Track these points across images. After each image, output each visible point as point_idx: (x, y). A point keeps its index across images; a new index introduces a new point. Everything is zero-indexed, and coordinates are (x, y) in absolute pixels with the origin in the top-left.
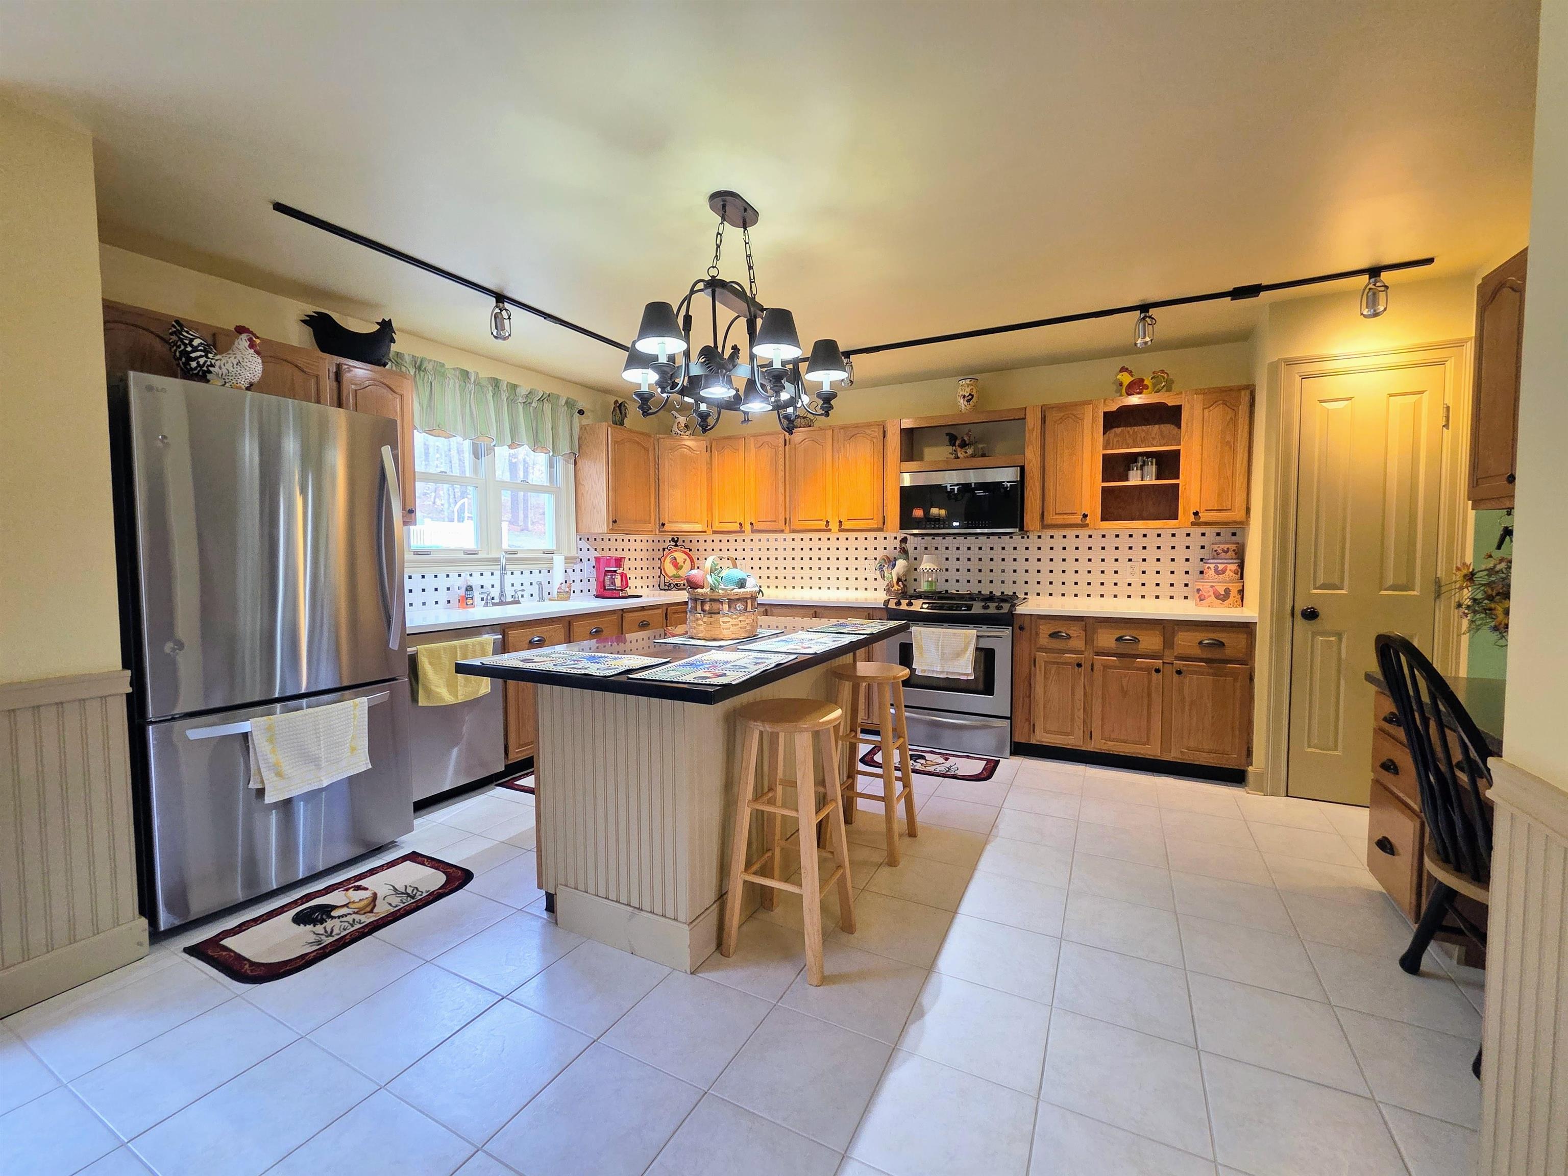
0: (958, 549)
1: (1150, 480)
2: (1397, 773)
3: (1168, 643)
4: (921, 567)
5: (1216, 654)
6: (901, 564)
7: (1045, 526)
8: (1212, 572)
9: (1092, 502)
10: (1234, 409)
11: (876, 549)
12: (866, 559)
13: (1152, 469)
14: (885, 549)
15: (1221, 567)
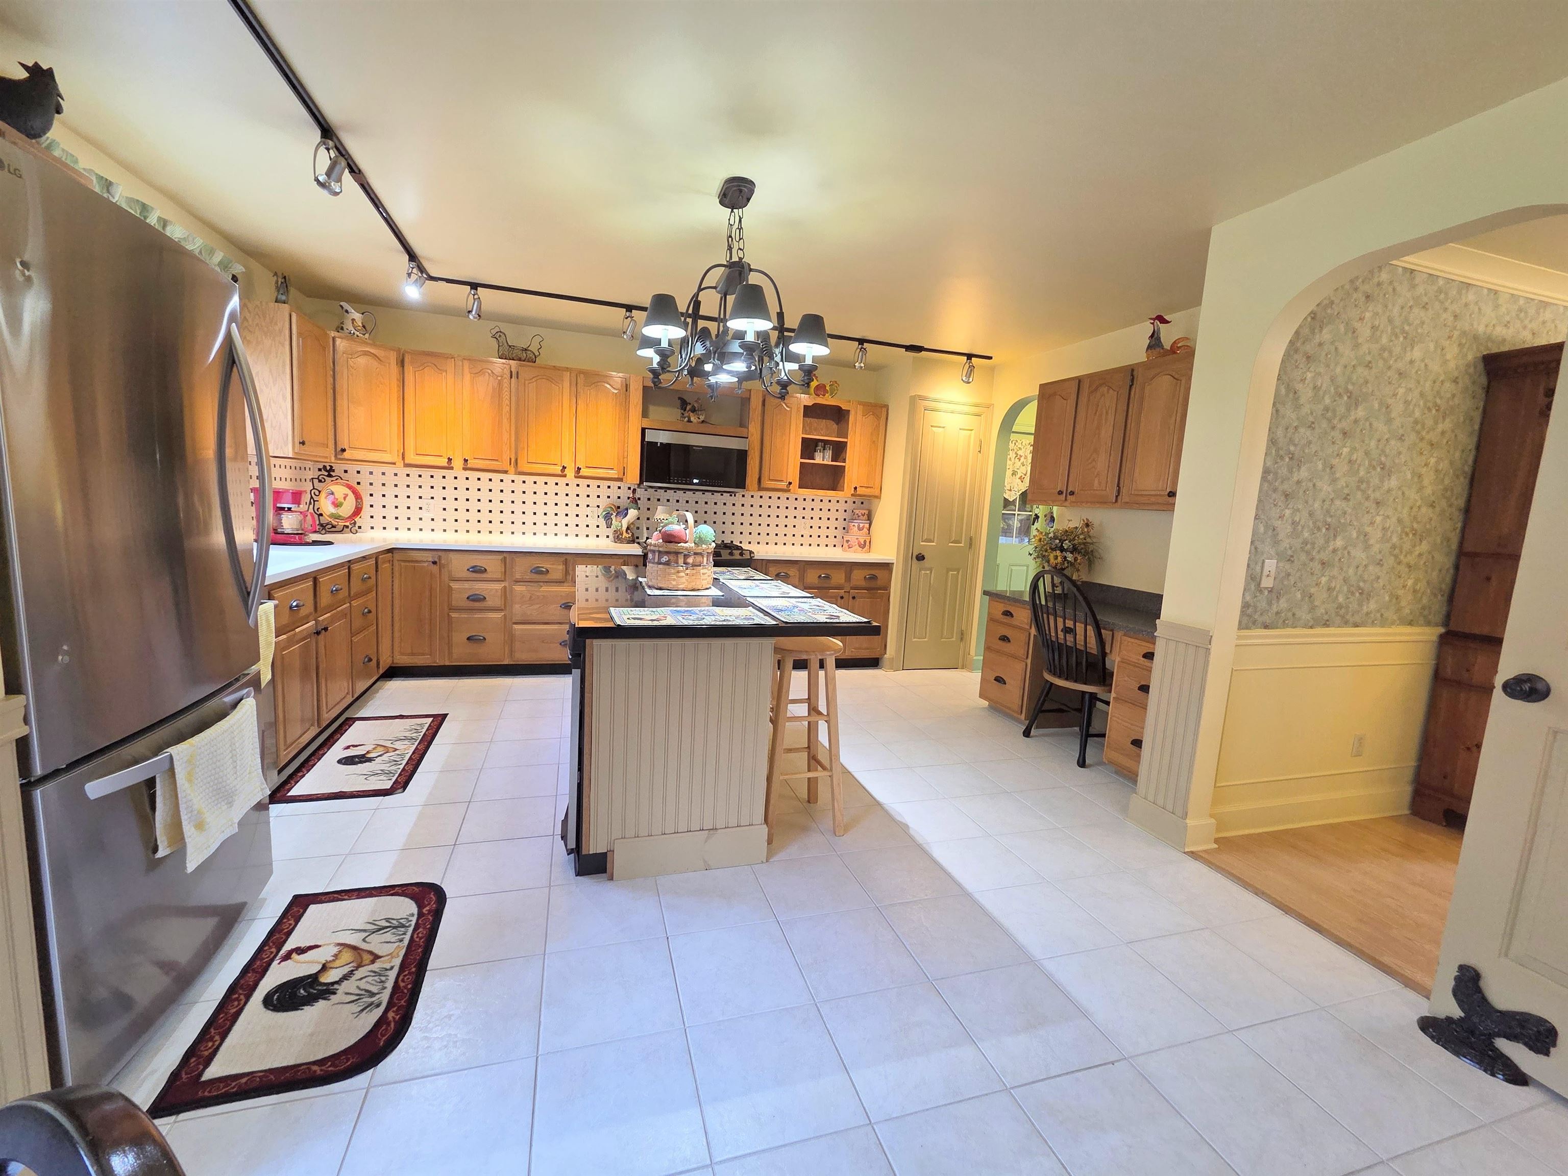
0: (678, 501)
1: (828, 461)
2: (1009, 641)
3: (848, 578)
4: (655, 517)
5: (872, 584)
6: (633, 513)
7: (760, 488)
8: (856, 528)
9: (793, 473)
10: (878, 418)
11: (598, 497)
12: (588, 506)
13: (829, 454)
14: (609, 497)
15: (861, 525)
